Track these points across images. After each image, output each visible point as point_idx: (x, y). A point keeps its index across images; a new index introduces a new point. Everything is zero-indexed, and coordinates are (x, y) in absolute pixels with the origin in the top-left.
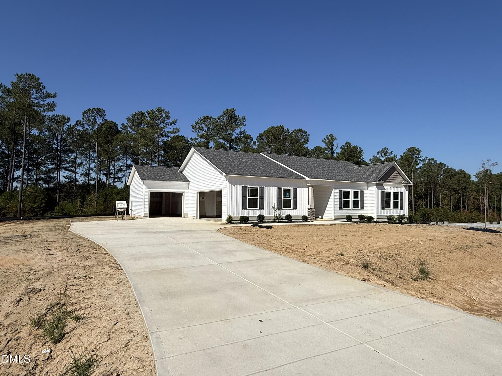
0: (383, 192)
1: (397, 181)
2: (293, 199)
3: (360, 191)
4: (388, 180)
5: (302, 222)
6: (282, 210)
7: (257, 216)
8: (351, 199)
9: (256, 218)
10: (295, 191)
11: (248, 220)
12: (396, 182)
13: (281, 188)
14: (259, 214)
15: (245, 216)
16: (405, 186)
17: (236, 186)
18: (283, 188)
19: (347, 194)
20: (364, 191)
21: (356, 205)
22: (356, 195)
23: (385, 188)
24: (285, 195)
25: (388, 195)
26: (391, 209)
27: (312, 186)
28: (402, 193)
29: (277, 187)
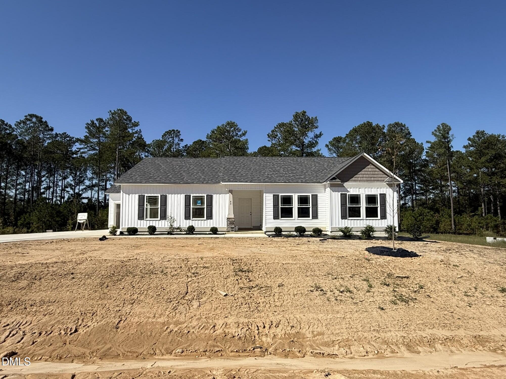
0: (343, 197)
1: (372, 179)
2: (207, 208)
3: (310, 195)
4: (353, 179)
6: (191, 221)
7: (147, 227)
8: (295, 205)
9: (147, 230)
10: (210, 198)
11: (138, 231)
12: (370, 180)
13: (190, 196)
14: (151, 225)
15: (133, 226)
16: (390, 185)
17: (131, 195)
18: (192, 195)
19: (287, 200)
20: (319, 195)
21: (303, 213)
22: (303, 200)
23: (348, 189)
24: (195, 203)
25: (355, 199)
26: (361, 218)
27: (231, 191)
28: (383, 196)
29: (184, 195)
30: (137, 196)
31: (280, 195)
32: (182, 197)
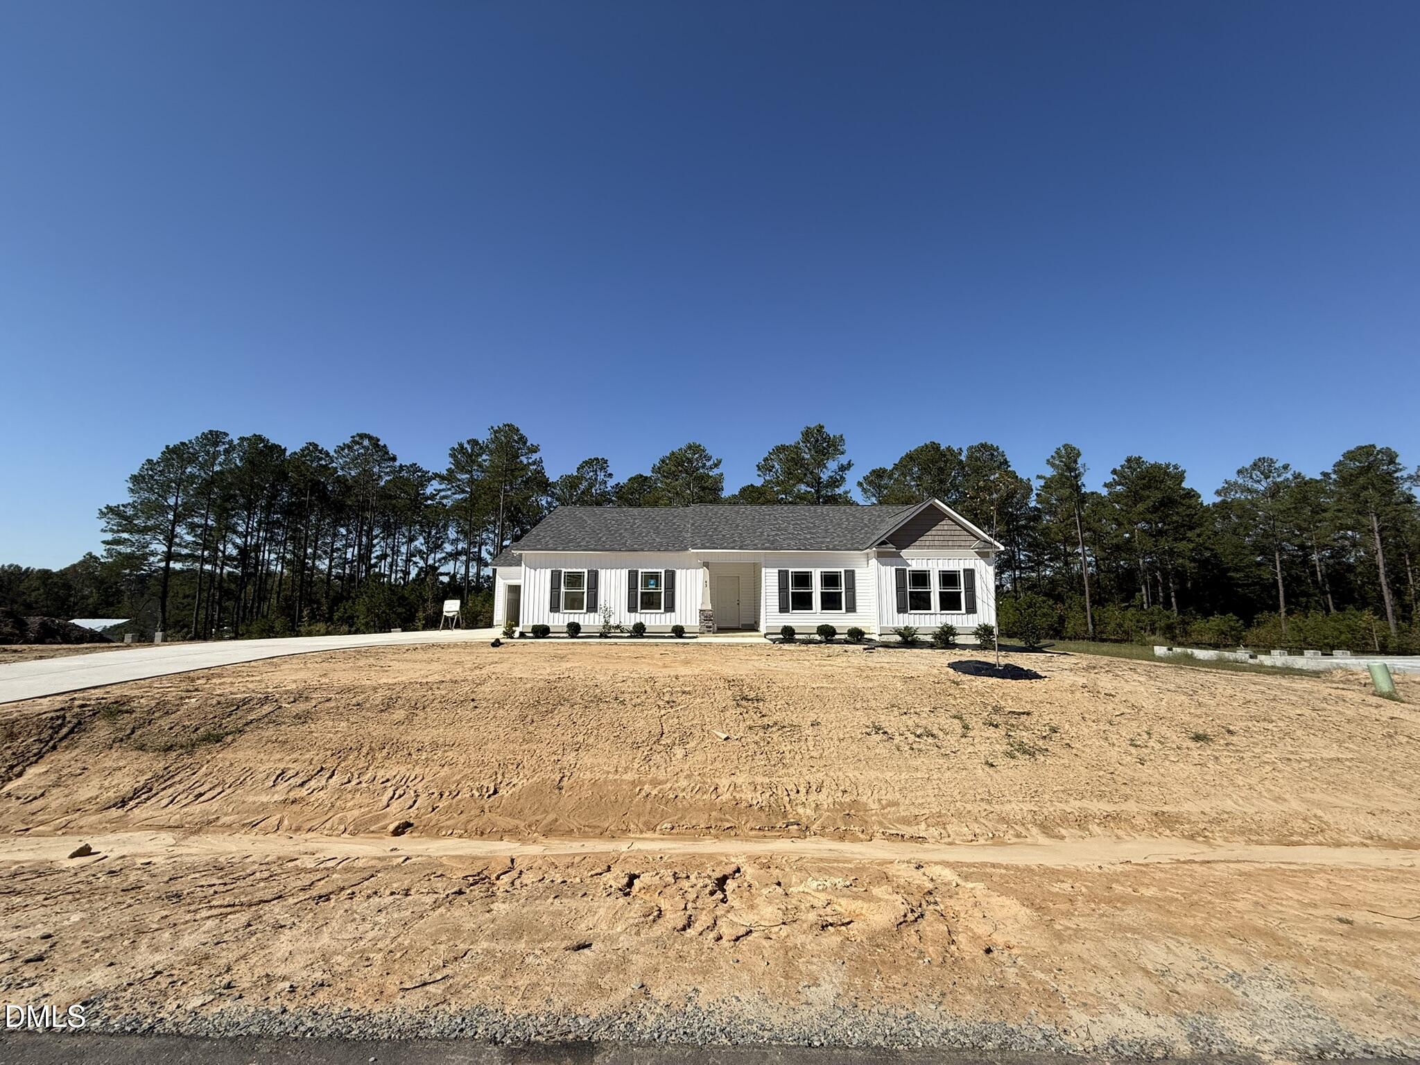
0: (900, 574)
1: (950, 543)
2: (665, 592)
3: (842, 570)
4: (917, 543)
5: (672, 637)
6: (638, 615)
7: (566, 624)
8: (817, 589)
9: (565, 629)
10: (671, 576)
11: (549, 632)
12: (946, 544)
13: (637, 572)
14: (571, 620)
15: (541, 623)
16: (983, 555)
17: (538, 570)
18: (640, 571)
19: (803, 580)
20: (857, 571)
21: (831, 602)
22: (830, 580)
23: (909, 562)
24: (646, 584)
25: (921, 578)
26: (932, 611)
27: (706, 565)
28: (970, 574)
29: (627, 570)
30: (548, 572)
31: (791, 570)
32: (624, 573)
